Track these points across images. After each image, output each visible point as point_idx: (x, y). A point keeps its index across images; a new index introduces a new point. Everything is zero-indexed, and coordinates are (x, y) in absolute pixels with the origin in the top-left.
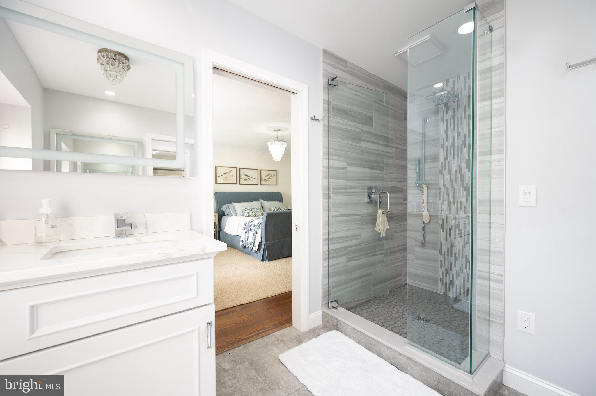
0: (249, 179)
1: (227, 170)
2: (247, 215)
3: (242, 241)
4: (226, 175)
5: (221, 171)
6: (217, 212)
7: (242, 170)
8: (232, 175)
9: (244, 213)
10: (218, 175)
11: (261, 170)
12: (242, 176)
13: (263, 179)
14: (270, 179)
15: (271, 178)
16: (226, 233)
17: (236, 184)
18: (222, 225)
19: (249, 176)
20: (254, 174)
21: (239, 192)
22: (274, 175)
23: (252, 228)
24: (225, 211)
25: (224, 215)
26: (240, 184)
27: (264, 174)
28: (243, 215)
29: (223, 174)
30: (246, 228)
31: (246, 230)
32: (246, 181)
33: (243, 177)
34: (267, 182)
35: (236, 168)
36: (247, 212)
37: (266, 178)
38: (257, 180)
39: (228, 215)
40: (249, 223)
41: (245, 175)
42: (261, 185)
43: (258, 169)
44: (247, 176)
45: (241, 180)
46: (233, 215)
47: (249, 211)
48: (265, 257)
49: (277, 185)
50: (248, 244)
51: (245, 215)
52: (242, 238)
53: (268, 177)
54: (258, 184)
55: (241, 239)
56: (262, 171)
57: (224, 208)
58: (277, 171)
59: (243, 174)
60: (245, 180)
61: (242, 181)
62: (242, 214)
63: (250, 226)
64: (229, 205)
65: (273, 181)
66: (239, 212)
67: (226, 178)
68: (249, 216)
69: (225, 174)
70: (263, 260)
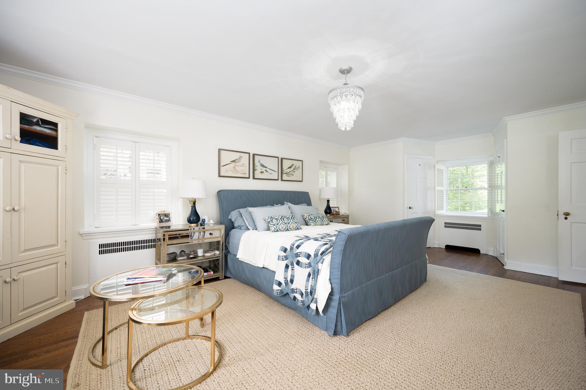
0: (266, 171)
1: (236, 156)
2: (275, 229)
3: (280, 284)
4: (233, 164)
5: (226, 157)
6: (221, 223)
7: (256, 157)
8: (243, 165)
9: (270, 225)
10: (222, 164)
11: (282, 159)
12: (257, 166)
13: (285, 172)
14: (294, 173)
15: (295, 170)
16: (240, 259)
17: (249, 178)
18: (230, 244)
19: (266, 167)
20: (273, 164)
21: (253, 190)
22: (299, 167)
23: (303, 260)
24: (234, 221)
25: (233, 228)
26: (254, 178)
27: (286, 164)
28: (268, 229)
29: (230, 162)
30: (286, 258)
31: (286, 262)
32: (262, 174)
33: (259, 168)
34: (290, 176)
35: (249, 153)
36: (274, 224)
37: (288, 170)
38: (277, 173)
39: (240, 229)
40: (292, 249)
41: (261, 165)
42: (282, 180)
43: (278, 157)
44: (263, 166)
45: (256, 172)
46: (249, 227)
47: (278, 222)
48: (339, 327)
49: (302, 181)
50: (293, 291)
51: (272, 228)
52: (280, 277)
53: (291, 169)
54: (278, 180)
55: (276, 278)
56: (284, 160)
57: (234, 215)
58: (302, 161)
59: (258, 163)
60: (261, 172)
61: (258, 175)
62: (265, 226)
63: (297, 255)
64: (242, 210)
65: (297, 175)
66: (261, 224)
67: (235, 168)
68: (277, 231)
69: (233, 161)
70: (335, 334)
